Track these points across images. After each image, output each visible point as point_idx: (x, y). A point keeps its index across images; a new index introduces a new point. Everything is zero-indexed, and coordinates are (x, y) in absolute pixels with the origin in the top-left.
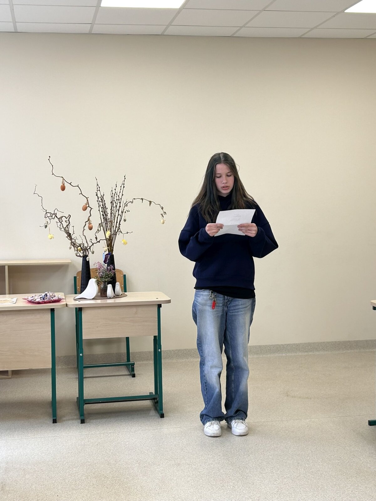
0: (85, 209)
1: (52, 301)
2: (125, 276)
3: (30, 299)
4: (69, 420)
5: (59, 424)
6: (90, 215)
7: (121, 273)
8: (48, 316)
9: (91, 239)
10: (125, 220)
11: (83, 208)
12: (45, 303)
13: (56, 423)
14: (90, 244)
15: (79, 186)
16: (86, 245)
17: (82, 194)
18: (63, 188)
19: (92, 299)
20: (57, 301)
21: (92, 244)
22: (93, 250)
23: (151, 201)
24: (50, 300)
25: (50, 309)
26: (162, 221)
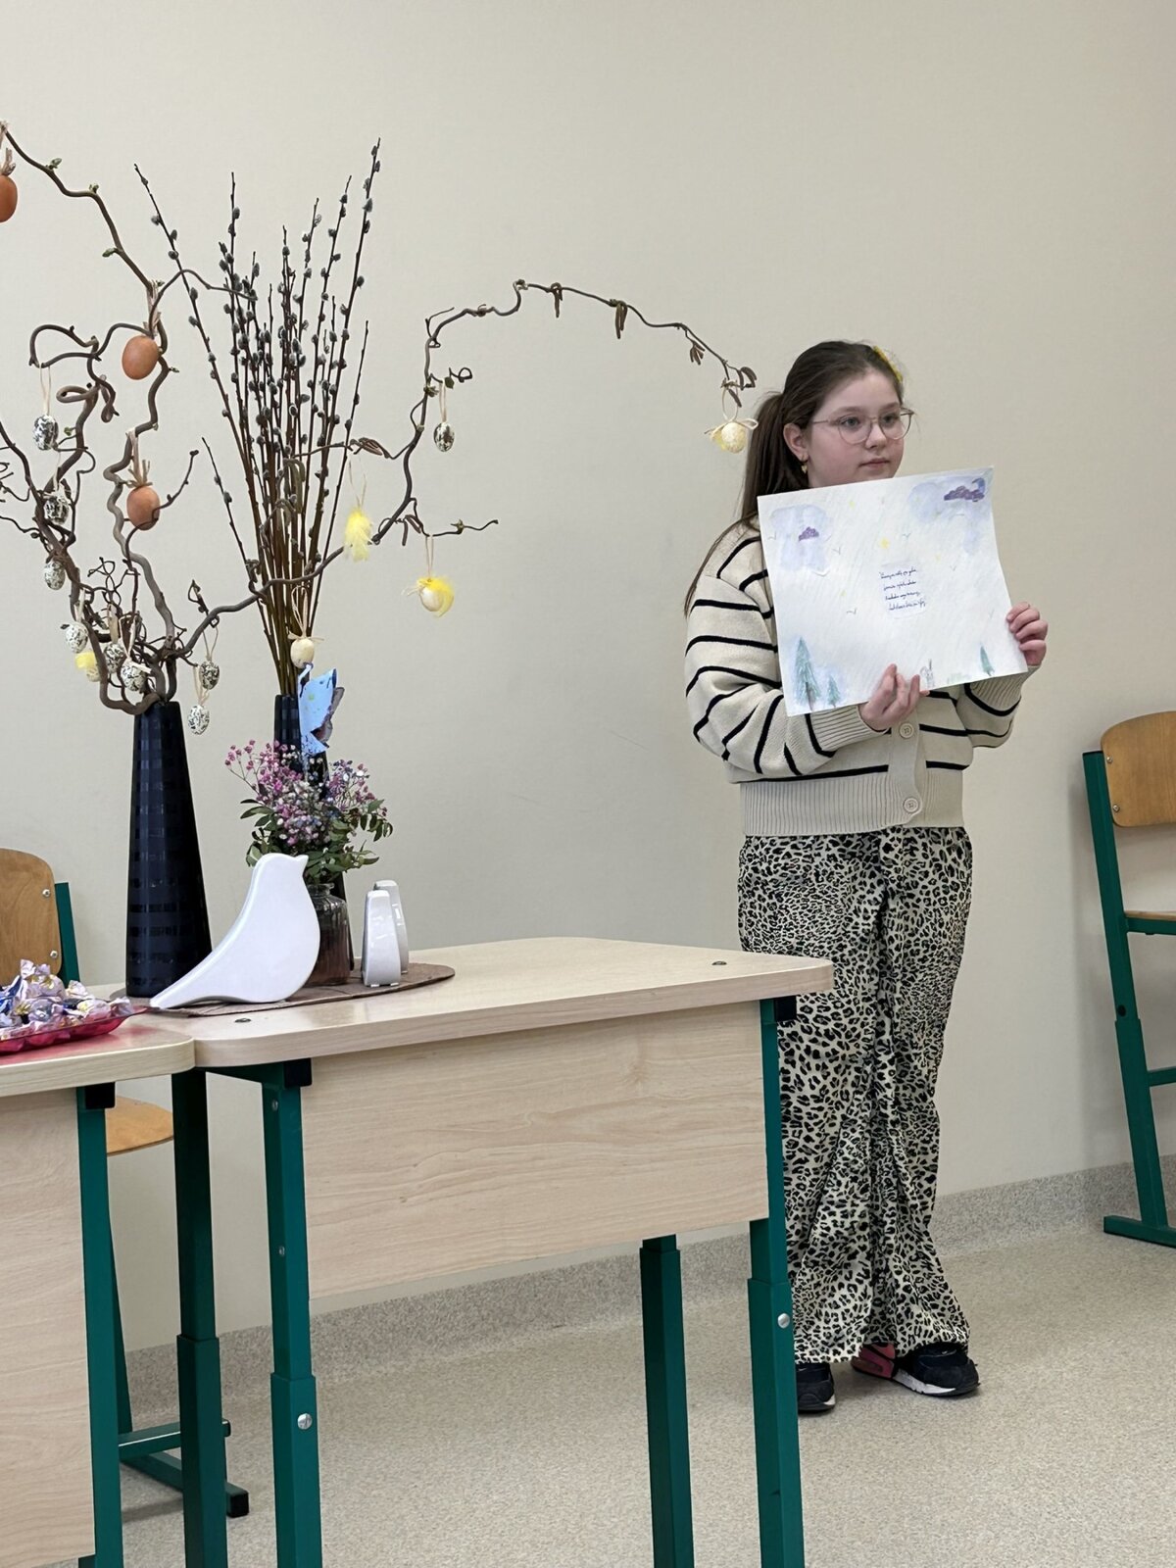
0: (143, 365)
1: (69, 1028)
2: (62, 891)
6: (148, 419)
7: (37, 876)
8: (62, 1149)
9: (194, 585)
10: (448, 437)
11: (135, 354)
12: (28, 1045)
14: (188, 618)
15: (99, 192)
17: (119, 251)
18: (3, 203)
19: (287, 1000)
20: (102, 1027)
21: (203, 616)
22: (209, 658)
23: (622, 304)
24: (58, 1023)
25: (78, 1089)
26: (731, 433)
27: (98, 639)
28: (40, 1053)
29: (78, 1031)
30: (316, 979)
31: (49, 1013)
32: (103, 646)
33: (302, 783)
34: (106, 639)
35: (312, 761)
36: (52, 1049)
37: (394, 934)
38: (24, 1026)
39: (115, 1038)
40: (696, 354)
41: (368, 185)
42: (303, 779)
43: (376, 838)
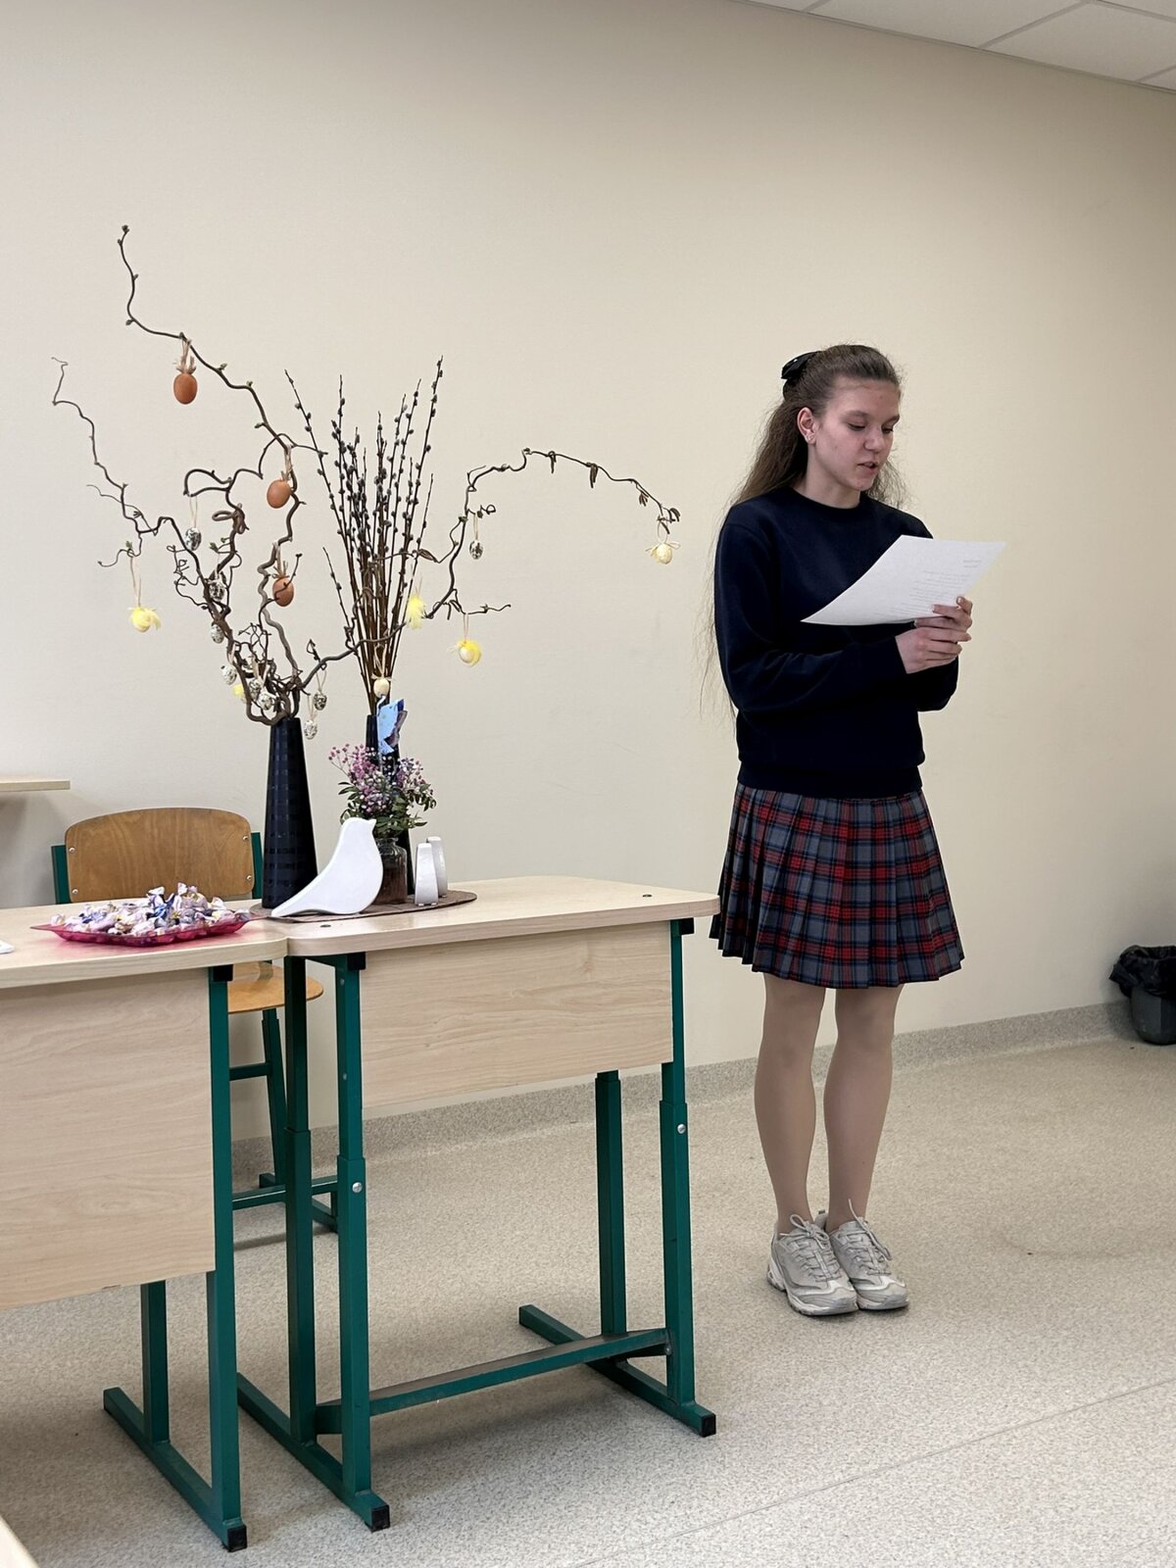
0: (277, 499)
1: (205, 928)
3: (85, 927)
5: (258, 1548)
6: (286, 534)
7: (240, 828)
8: (197, 1008)
9: (311, 642)
10: (478, 550)
11: (275, 492)
12: (177, 939)
13: (243, 1546)
14: (307, 664)
15: (252, 387)
17: (265, 424)
18: (187, 392)
20: (229, 928)
21: (317, 662)
22: (320, 690)
23: (595, 465)
24: (198, 925)
25: (209, 968)
26: (662, 551)
27: (245, 676)
28: (183, 944)
29: (213, 930)
30: (381, 900)
31: (193, 919)
32: (248, 680)
33: (377, 772)
34: (251, 676)
35: (384, 758)
36: (194, 942)
37: (434, 872)
38: (175, 926)
39: (238, 935)
40: (643, 499)
41: (435, 386)
42: (379, 770)
43: (426, 809)
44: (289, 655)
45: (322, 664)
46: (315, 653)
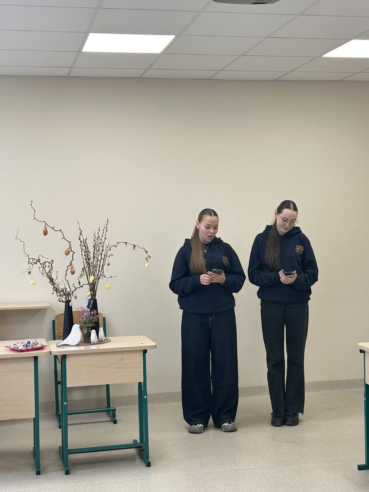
0: (67, 253)
1: (35, 348)
2: (104, 319)
3: (12, 347)
4: (53, 471)
5: (43, 475)
6: (72, 259)
7: (100, 316)
8: (32, 364)
9: (74, 284)
10: (108, 265)
11: (66, 252)
12: (28, 350)
13: (40, 474)
14: (73, 289)
15: (61, 230)
16: (68, 290)
17: (64, 238)
18: (45, 233)
19: (76, 345)
20: (40, 348)
21: (75, 289)
22: (75, 294)
23: (135, 245)
24: (33, 348)
25: (33, 357)
26: (147, 265)
36: (31, 351)
38: (27, 348)
41: (107, 225)
44: (69, 287)
45: (76, 289)
46: (74, 287)
